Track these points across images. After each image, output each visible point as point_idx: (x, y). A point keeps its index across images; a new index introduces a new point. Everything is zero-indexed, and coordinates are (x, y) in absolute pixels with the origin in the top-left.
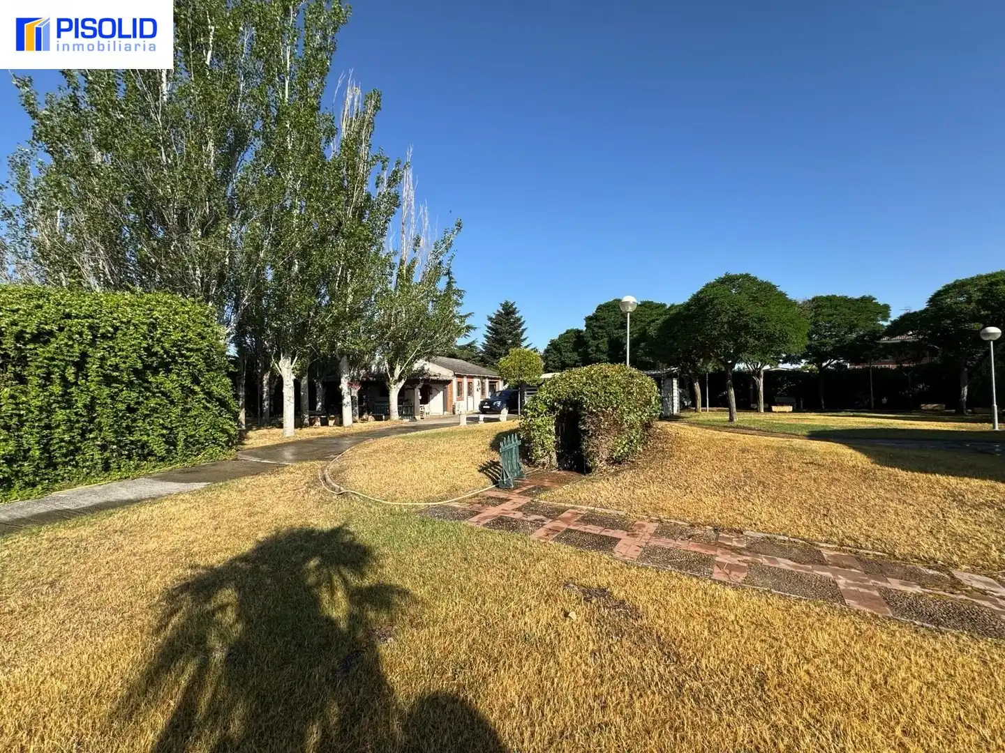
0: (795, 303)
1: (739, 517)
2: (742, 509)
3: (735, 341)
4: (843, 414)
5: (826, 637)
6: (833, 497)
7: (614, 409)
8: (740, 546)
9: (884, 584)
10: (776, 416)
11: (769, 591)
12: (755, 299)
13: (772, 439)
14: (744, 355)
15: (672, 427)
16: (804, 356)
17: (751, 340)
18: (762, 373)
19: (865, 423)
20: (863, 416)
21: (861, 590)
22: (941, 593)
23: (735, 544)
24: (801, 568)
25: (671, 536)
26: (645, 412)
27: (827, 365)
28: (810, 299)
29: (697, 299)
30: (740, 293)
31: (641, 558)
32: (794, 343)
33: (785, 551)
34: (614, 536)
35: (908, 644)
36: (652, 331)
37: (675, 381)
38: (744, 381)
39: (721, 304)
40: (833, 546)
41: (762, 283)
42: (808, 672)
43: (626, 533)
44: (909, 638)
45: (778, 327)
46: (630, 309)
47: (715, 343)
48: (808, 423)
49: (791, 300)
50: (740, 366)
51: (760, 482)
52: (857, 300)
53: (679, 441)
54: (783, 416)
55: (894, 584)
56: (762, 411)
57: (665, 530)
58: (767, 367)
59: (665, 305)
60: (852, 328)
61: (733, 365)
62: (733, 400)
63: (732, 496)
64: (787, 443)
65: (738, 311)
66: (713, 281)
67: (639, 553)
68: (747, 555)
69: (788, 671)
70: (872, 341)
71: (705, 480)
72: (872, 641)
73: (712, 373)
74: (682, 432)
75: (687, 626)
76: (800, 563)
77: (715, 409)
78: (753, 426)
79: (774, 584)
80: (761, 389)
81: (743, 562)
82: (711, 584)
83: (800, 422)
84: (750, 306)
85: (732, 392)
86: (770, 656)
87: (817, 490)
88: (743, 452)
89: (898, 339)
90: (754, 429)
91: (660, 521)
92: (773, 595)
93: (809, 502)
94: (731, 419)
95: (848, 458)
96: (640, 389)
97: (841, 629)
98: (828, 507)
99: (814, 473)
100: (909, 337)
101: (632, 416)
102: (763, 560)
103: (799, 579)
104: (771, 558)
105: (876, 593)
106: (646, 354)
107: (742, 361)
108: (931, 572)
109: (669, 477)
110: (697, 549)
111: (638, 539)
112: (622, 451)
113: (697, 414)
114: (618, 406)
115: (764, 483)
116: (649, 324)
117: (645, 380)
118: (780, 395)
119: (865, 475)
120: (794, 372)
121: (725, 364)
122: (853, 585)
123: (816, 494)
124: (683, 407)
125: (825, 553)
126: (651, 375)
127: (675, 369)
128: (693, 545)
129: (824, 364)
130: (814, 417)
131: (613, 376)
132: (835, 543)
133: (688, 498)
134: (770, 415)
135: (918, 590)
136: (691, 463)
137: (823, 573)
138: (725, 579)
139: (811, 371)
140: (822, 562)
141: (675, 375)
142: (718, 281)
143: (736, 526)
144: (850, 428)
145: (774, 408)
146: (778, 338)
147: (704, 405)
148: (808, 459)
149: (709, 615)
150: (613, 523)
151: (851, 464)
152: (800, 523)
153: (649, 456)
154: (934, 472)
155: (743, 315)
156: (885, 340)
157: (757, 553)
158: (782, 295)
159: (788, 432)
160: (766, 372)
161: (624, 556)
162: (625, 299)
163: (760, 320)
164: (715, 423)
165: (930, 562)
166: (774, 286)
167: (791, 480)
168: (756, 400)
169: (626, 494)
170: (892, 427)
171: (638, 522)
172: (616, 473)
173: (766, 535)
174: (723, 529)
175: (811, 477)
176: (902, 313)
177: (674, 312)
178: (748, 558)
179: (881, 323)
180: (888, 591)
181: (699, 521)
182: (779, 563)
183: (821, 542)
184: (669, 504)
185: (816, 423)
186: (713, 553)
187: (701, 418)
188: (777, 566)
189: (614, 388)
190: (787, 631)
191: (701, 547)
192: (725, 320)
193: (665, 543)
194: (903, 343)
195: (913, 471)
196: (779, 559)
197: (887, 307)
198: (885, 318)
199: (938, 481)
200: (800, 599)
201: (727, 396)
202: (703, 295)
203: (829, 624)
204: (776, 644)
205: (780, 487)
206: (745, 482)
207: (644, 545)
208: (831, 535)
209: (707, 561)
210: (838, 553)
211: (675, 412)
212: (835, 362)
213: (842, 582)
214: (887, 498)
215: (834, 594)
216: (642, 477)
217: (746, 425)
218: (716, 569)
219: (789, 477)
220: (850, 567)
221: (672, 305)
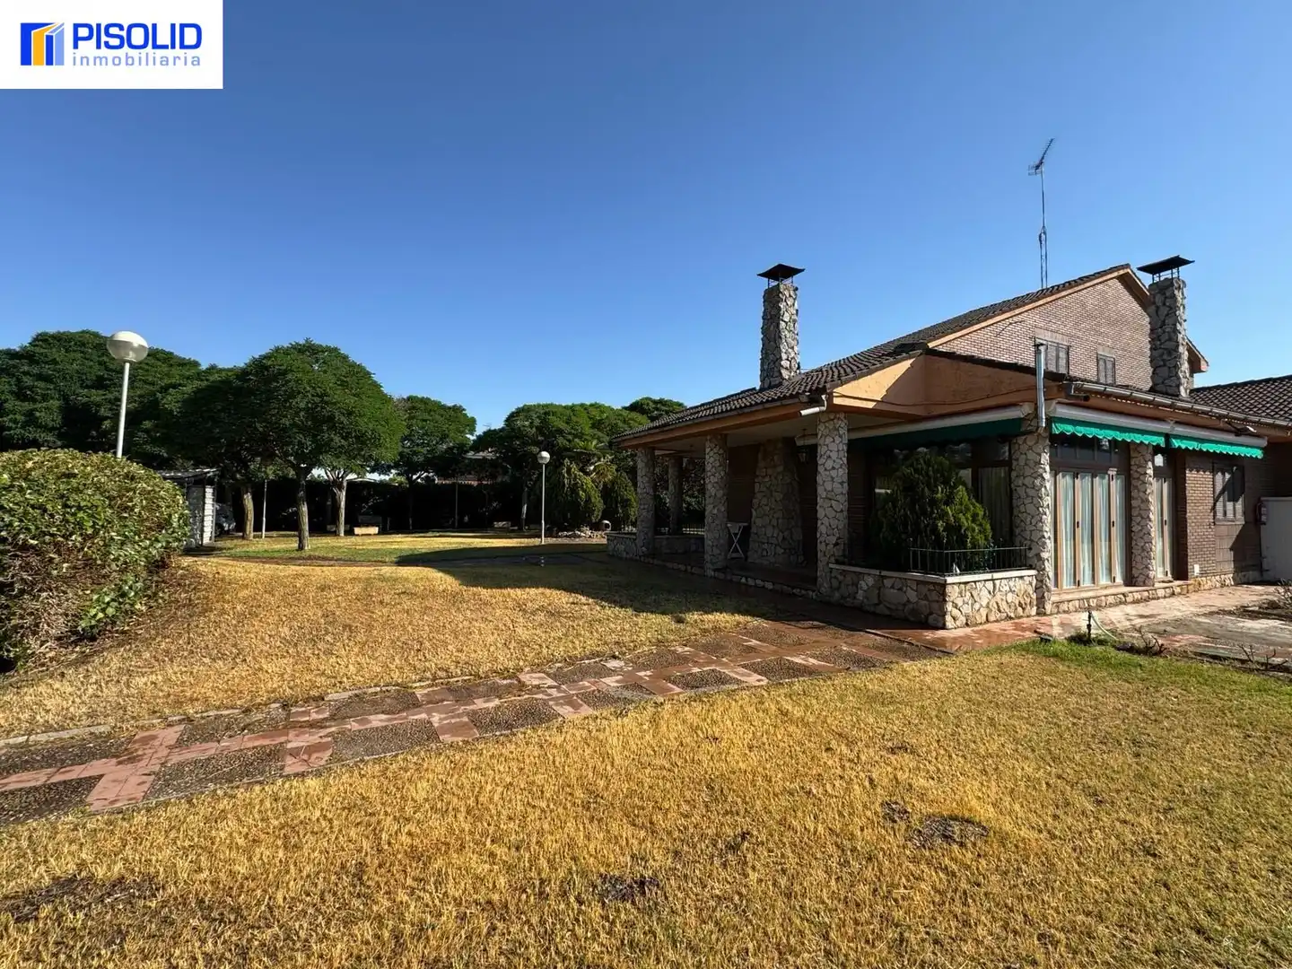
0: (391, 399)
1: (318, 679)
2: (322, 667)
3: (315, 436)
4: (430, 534)
5: (425, 784)
6: (426, 628)
7: (86, 538)
8: (321, 716)
9: (471, 707)
10: (359, 540)
11: (362, 761)
12: (344, 385)
13: (358, 569)
14: (326, 458)
15: (206, 565)
16: (396, 466)
17: (337, 439)
18: (345, 484)
19: (450, 543)
20: (449, 536)
21: (453, 721)
22: (513, 698)
23: (315, 716)
24: (396, 719)
25: (210, 738)
26: (157, 540)
27: (418, 478)
28: (405, 397)
29: (260, 367)
30: (325, 372)
31: (154, 791)
32: (387, 448)
33: (376, 705)
34: (86, 774)
35: (492, 756)
36: (171, 402)
37: (209, 491)
38: (320, 494)
39: (298, 381)
40: (427, 683)
41: (353, 365)
42: (410, 834)
43: (114, 760)
44: (492, 750)
45: (371, 426)
46: (132, 356)
47: (283, 435)
48: (397, 547)
49: (386, 395)
50: (318, 473)
51: (345, 627)
52: (450, 408)
53: (221, 586)
54: (368, 540)
55: (480, 704)
56: (342, 534)
57: (197, 731)
58: (352, 476)
59: (196, 364)
60: (444, 438)
61: (308, 470)
62: (306, 520)
63: (309, 653)
64: (376, 572)
65: (321, 396)
66: (286, 345)
67: (145, 787)
68: (330, 726)
69: (389, 844)
70: (460, 454)
71: (267, 639)
72: (465, 768)
73: (272, 480)
74: (225, 572)
75: (250, 859)
76: (394, 713)
77: (274, 534)
78: (331, 555)
79: (366, 751)
80: (343, 504)
81: (325, 736)
82: (284, 783)
83: (388, 546)
84: (338, 392)
85: (305, 509)
86: (368, 837)
87: (410, 624)
88: (323, 590)
89: (481, 454)
90: (332, 559)
91: (189, 720)
92: (366, 763)
93: (402, 639)
94: (301, 548)
95: (439, 582)
96: (150, 501)
97: (439, 769)
98: (421, 639)
99: (407, 604)
100: (488, 454)
101: (129, 550)
102: (353, 725)
103: (394, 731)
104: (362, 719)
105: (465, 719)
106: (154, 441)
107: (321, 465)
108: (505, 682)
109: (203, 645)
110: (257, 743)
111: (143, 763)
112: (101, 615)
113: (245, 542)
114: (96, 533)
115: (350, 626)
116: (165, 389)
117: (162, 486)
118: (364, 514)
119: (454, 599)
120: (382, 484)
121: (296, 467)
122: (445, 719)
123: (410, 628)
124: (220, 532)
125: (419, 693)
126: (171, 478)
127: (210, 471)
128: (250, 739)
129: (414, 477)
130: (403, 540)
131: (86, 476)
132: (428, 679)
133: (242, 670)
134: (353, 539)
135: (497, 702)
136: (241, 618)
137: (415, 717)
138: (301, 768)
139: (401, 483)
140: (415, 704)
141: (210, 482)
142: (293, 347)
143: (314, 693)
144: (437, 550)
145: (357, 530)
146: (370, 439)
147: (257, 528)
148: (400, 588)
149: (283, 828)
150: (84, 753)
151: (441, 588)
152: (393, 667)
153: (161, 616)
154: (506, 587)
155: (326, 403)
156: (471, 454)
157: (345, 718)
158: (377, 386)
159: (376, 559)
160: (350, 483)
161: (113, 802)
162: (123, 336)
163: (350, 414)
164: (276, 555)
165: (504, 673)
166: (369, 373)
167: (382, 617)
168: (335, 521)
169: (110, 692)
170: (473, 546)
171: (141, 734)
172: (84, 659)
173: (353, 692)
174: (297, 702)
175: (403, 609)
176: (485, 429)
177: (216, 377)
178: (333, 729)
179: (468, 436)
180: (474, 712)
181: (259, 700)
182: (371, 722)
183: (415, 682)
184: (206, 689)
185: (405, 546)
186: (283, 739)
187: (251, 549)
188: (368, 726)
189: (89, 497)
190: (385, 797)
191: (264, 737)
192: (302, 405)
193: (198, 752)
194: (484, 458)
195: (491, 588)
196: (372, 717)
197: (473, 421)
198: (472, 431)
199: (509, 594)
200: (396, 756)
201: (297, 514)
202: (270, 363)
203: (427, 770)
204: (374, 820)
205: (370, 627)
206: (326, 630)
207: (157, 768)
208: (424, 671)
209: (275, 754)
210: (431, 689)
211: (206, 540)
212: (425, 474)
213: (436, 719)
214: (473, 619)
215: (429, 734)
216: (147, 655)
217: (322, 554)
218: (289, 760)
219: (380, 613)
220: (443, 701)
221: (213, 368)
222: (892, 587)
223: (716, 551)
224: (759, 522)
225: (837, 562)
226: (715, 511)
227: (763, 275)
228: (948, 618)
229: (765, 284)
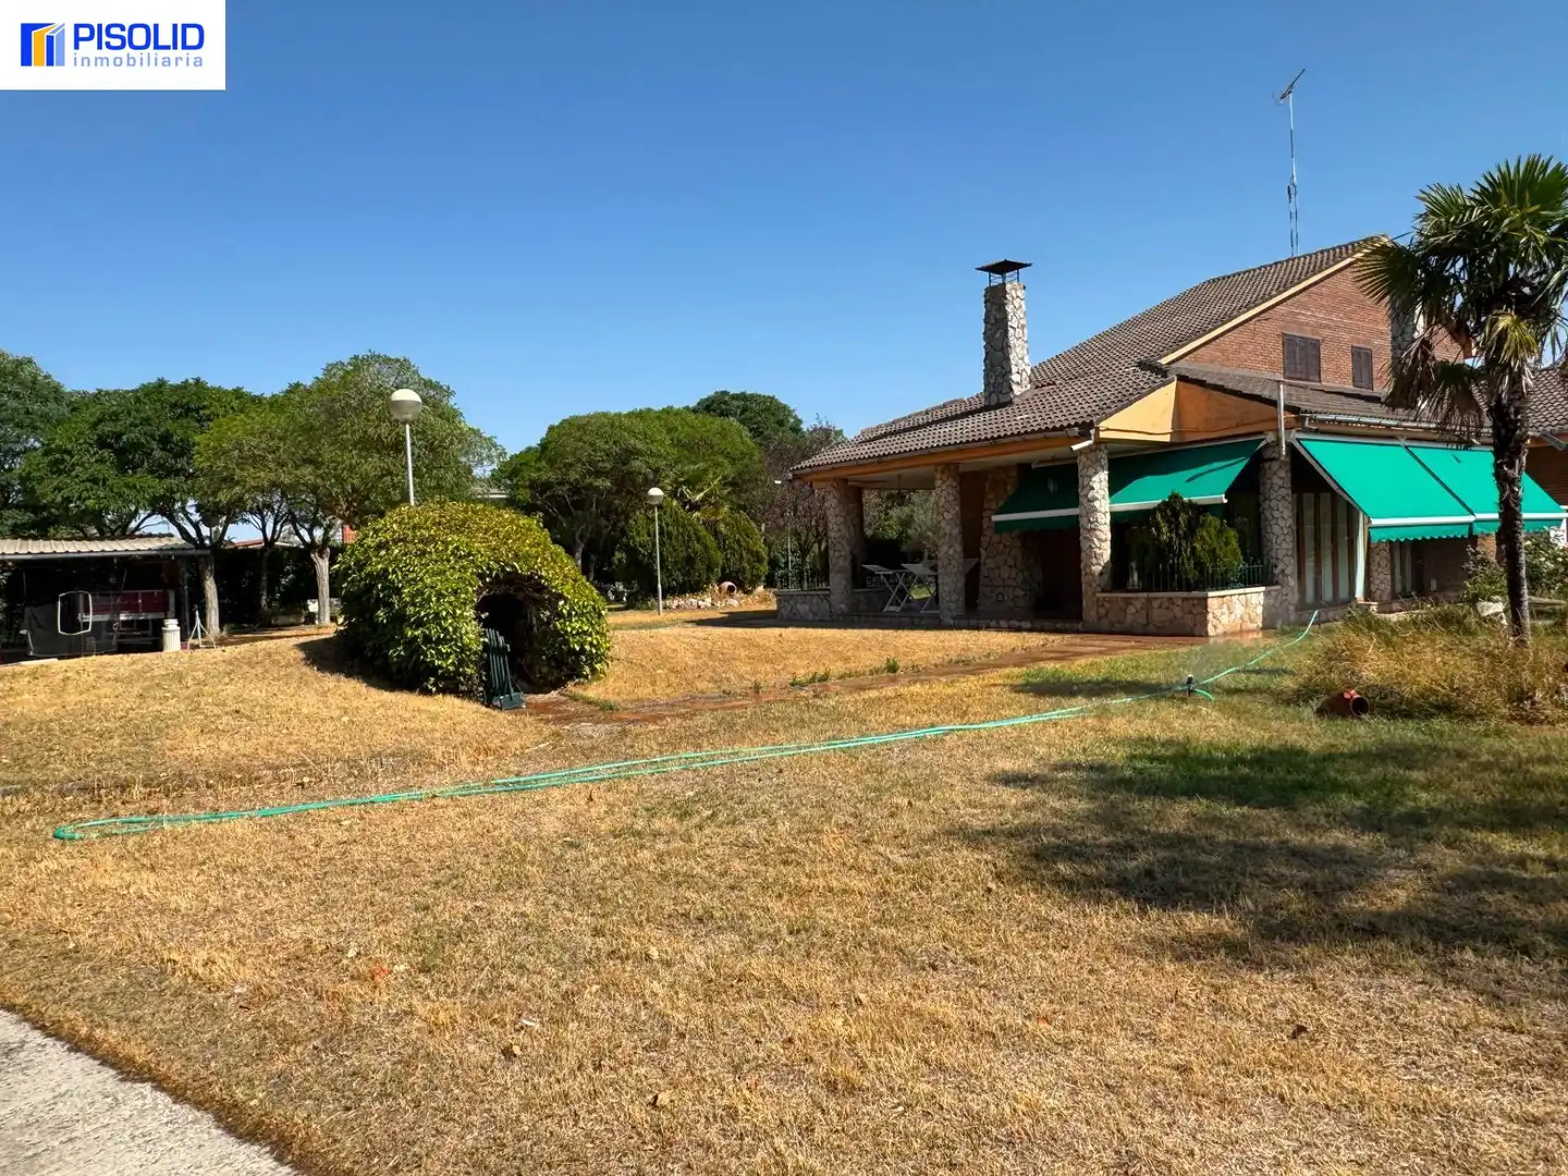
222: (1160, 607)
223: (954, 597)
224: (991, 563)
225: (1103, 591)
226: (951, 552)
227: (983, 269)
228: (1210, 627)
229: (985, 281)
